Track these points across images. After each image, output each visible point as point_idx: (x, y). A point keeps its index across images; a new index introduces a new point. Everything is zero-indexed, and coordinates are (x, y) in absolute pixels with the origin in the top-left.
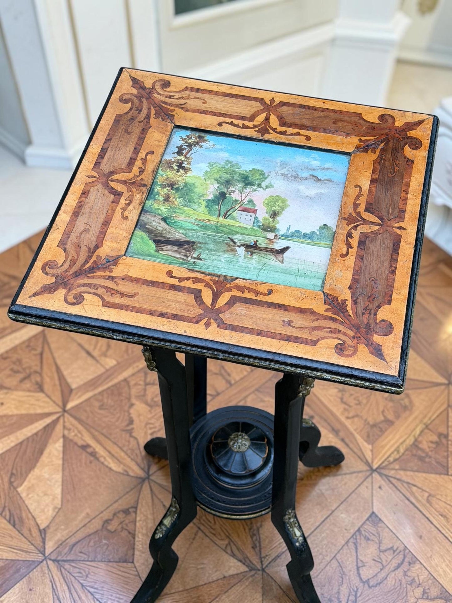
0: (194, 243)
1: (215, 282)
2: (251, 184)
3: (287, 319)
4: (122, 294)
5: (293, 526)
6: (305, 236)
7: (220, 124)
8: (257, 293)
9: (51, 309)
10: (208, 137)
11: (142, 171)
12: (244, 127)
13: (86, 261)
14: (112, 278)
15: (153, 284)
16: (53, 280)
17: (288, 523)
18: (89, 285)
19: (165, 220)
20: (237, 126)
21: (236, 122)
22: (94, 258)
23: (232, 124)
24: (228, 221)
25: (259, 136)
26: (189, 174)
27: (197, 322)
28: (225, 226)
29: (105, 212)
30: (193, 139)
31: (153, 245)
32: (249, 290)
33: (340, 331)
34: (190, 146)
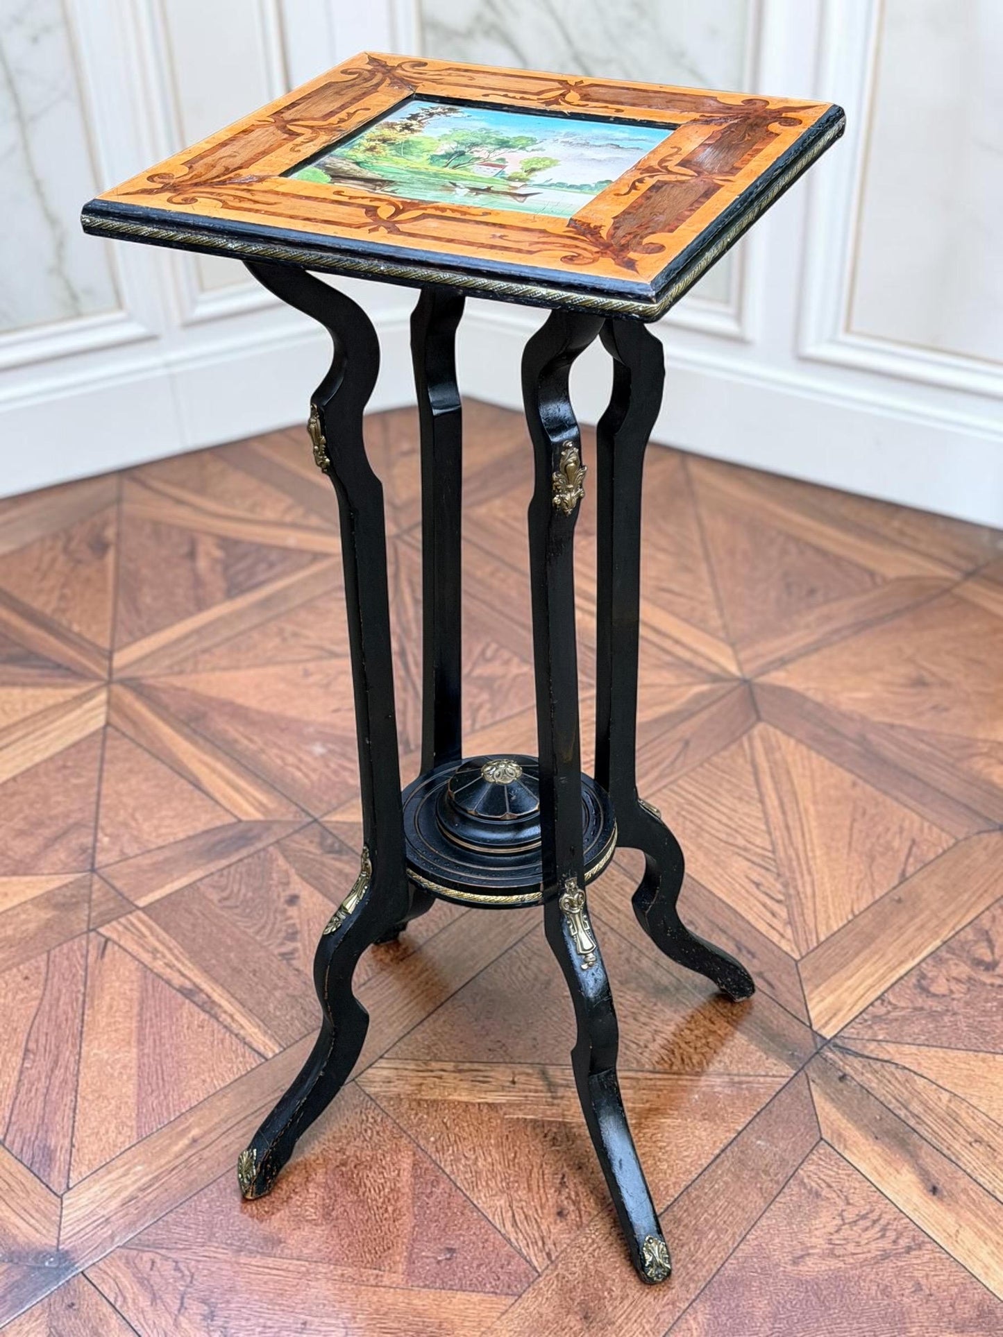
0: (392, 182)
1: (403, 203)
2: (509, 147)
3: (499, 234)
4: (256, 202)
5: (580, 926)
6: (571, 186)
7: (487, 95)
8: (465, 213)
9: (144, 205)
10: (462, 109)
11: (342, 121)
12: (522, 98)
13: (218, 176)
14: (249, 191)
15: (308, 198)
16: (161, 186)
17: (569, 919)
18: (212, 193)
19: (358, 164)
20: (514, 98)
21: (511, 95)
22: (231, 175)
23: (506, 96)
24: (457, 171)
25: (543, 107)
26: (416, 134)
27: (359, 227)
28: (450, 174)
29: (267, 146)
30: (439, 110)
31: (329, 179)
32: (453, 211)
33: (577, 247)
34: (431, 115)
